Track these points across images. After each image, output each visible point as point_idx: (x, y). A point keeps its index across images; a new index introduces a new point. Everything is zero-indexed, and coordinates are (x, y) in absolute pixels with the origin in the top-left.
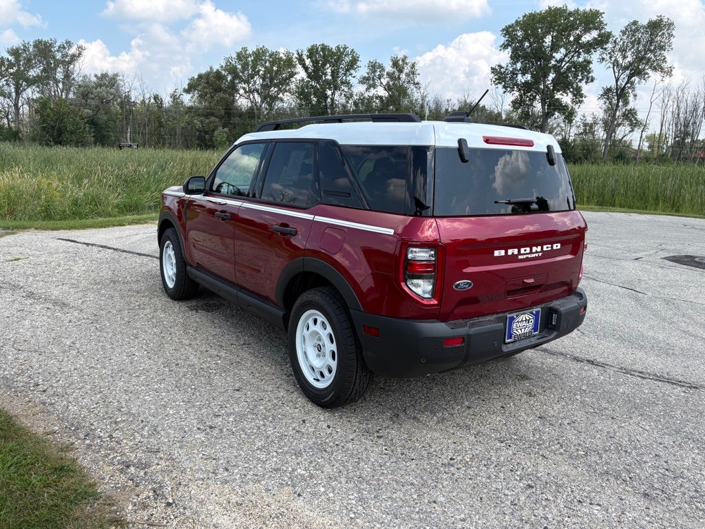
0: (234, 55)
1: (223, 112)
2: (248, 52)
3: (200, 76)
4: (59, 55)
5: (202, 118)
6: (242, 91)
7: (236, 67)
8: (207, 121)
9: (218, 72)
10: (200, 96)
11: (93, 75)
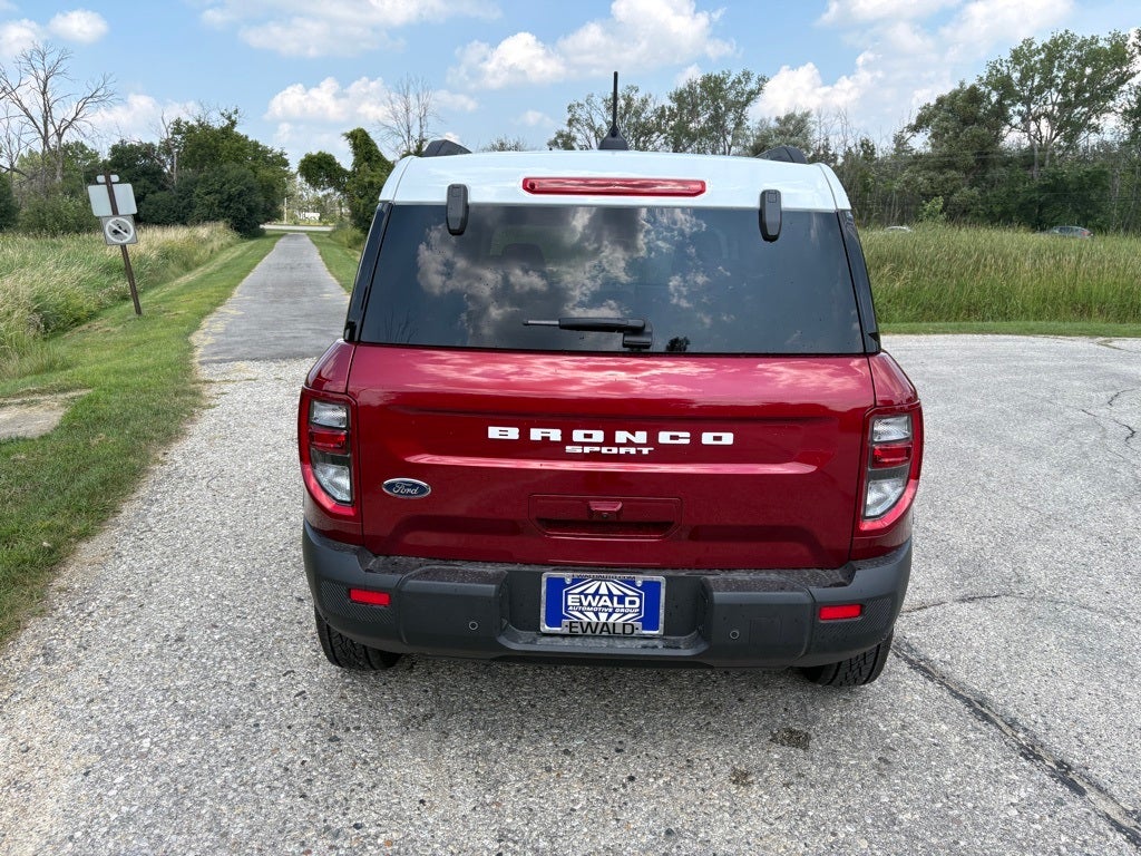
0: (1007, 56)
1: (971, 160)
2: (1034, 47)
3: (940, 101)
4: (731, 96)
5: (932, 174)
6: (1016, 120)
7: (1009, 77)
8: (941, 177)
9: (973, 89)
10: (934, 136)
11: (774, 119)
